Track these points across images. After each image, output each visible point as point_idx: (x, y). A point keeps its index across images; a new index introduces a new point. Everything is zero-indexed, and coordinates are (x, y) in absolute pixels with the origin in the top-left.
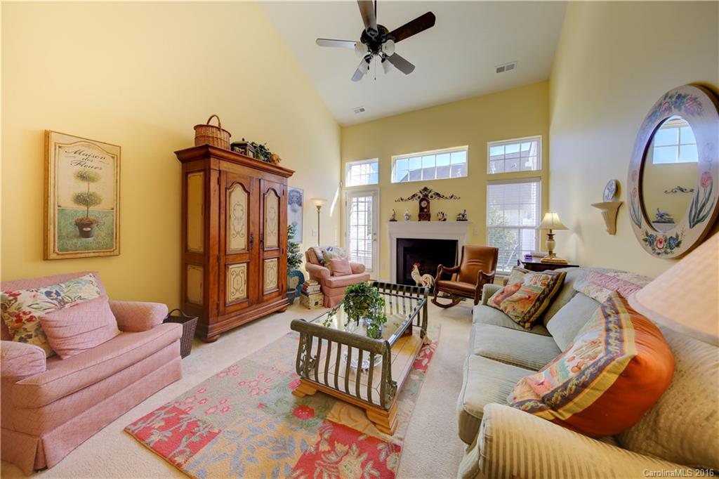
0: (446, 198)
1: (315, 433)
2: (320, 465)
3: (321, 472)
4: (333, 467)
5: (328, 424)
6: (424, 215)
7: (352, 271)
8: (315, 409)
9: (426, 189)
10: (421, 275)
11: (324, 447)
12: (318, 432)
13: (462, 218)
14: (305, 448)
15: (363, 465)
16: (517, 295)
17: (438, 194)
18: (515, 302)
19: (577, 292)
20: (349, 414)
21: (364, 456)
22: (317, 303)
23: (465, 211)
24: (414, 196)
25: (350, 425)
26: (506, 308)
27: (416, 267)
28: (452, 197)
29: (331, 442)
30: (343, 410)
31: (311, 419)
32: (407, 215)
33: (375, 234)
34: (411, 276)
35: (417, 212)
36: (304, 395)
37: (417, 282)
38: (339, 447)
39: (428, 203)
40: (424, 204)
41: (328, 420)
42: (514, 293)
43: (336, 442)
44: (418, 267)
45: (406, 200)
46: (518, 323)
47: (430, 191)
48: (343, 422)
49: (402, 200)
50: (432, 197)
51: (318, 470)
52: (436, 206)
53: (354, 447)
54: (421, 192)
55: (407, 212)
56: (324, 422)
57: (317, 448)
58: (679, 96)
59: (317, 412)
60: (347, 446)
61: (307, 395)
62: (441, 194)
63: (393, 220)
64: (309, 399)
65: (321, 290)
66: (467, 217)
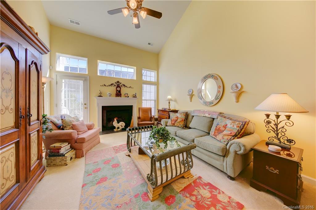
0: (128, 87)
1: (185, 199)
2: (202, 203)
3: (205, 203)
4: (204, 199)
5: (182, 192)
6: (118, 94)
7: (88, 129)
8: (170, 194)
9: (118, 82)
10: (118, 123)
11: (194, 198)
12: (185, 198)
13: (135, 96)
14: (192, 206)
15: (205, 189)
16: (179, 120)
17: (124, 85)
18: (179, 122)
19: (193, 116)
20: (180, 183)
21: (201, 187)
22: (71, 158)
23: (136, 93)
24: (112, 84)
25: (185, 185)
26: (177, 125)
27: (115, 119)
28: (130, 87)
29: (191, 195)
30: (177, 184)
31: (176, 198)
32: (110, 94)
33: (85, 104)
34: (113, 125)
35: (115, 92)
36: (158, 196)
37: (116, 127)
38: (195, 193)
39: (121, 88)
40: (118, 89)
41: (180, 191)
42: (177, 120)
43: (192, 193)
44: (117, 120)
45: (107, 86)
46: (183, 128)
47: (121, 83)
48: (183, 187)
49: (105, 85)
50: (121, 86)
51: (204, 204)
52: (124, 91)
53: (196, 188)
54: (116, 83)
55: (109, 92)
56: (181, 194)
57: (194, 201)
58: (212, 75)
59: (173, 194)
60: (195, 190)
61: (159, 194)
62: (126, 85)
63: (100, 96)
64: (162, 195)
65: (72, 148)
66: (137, 96)
